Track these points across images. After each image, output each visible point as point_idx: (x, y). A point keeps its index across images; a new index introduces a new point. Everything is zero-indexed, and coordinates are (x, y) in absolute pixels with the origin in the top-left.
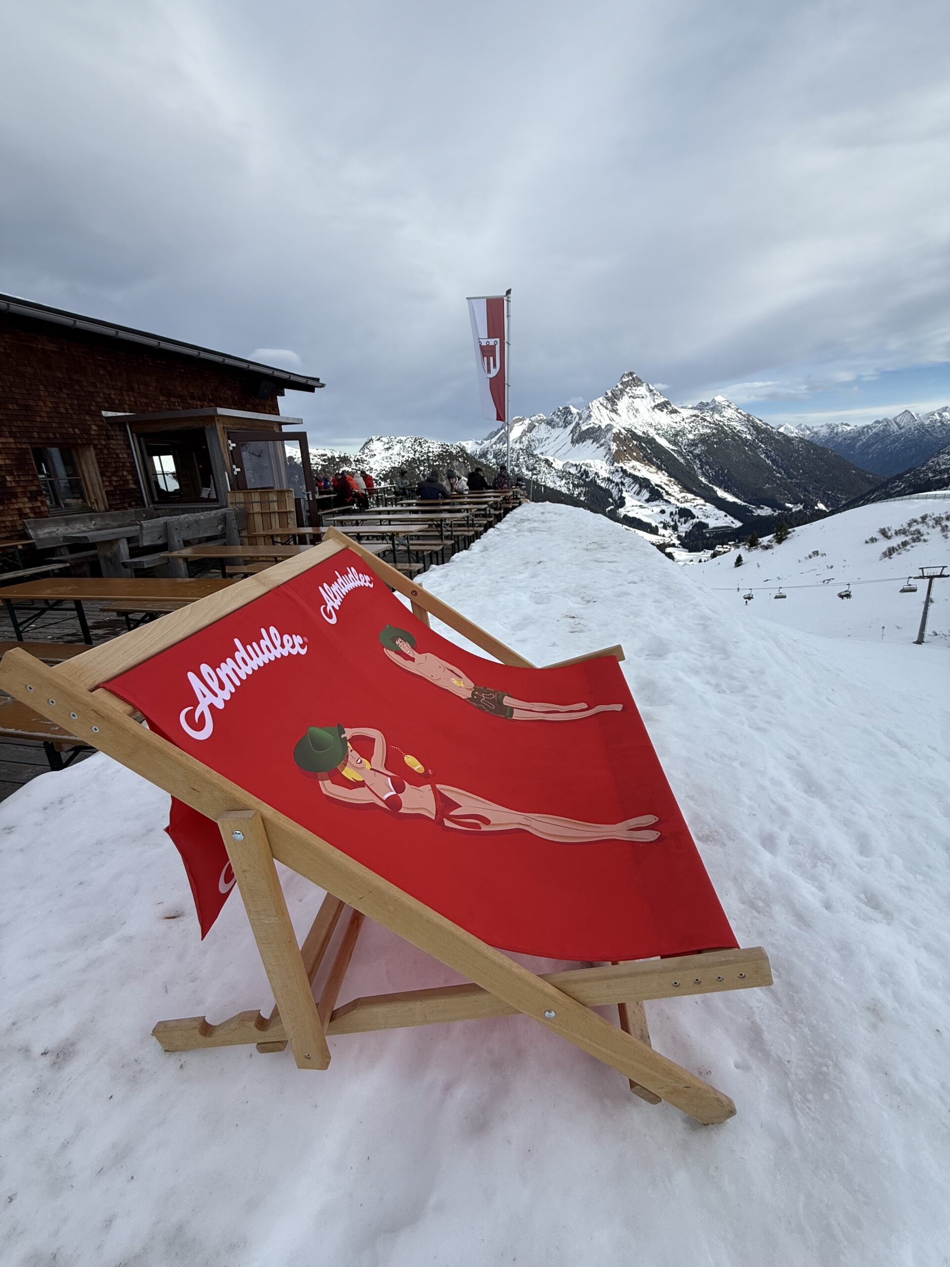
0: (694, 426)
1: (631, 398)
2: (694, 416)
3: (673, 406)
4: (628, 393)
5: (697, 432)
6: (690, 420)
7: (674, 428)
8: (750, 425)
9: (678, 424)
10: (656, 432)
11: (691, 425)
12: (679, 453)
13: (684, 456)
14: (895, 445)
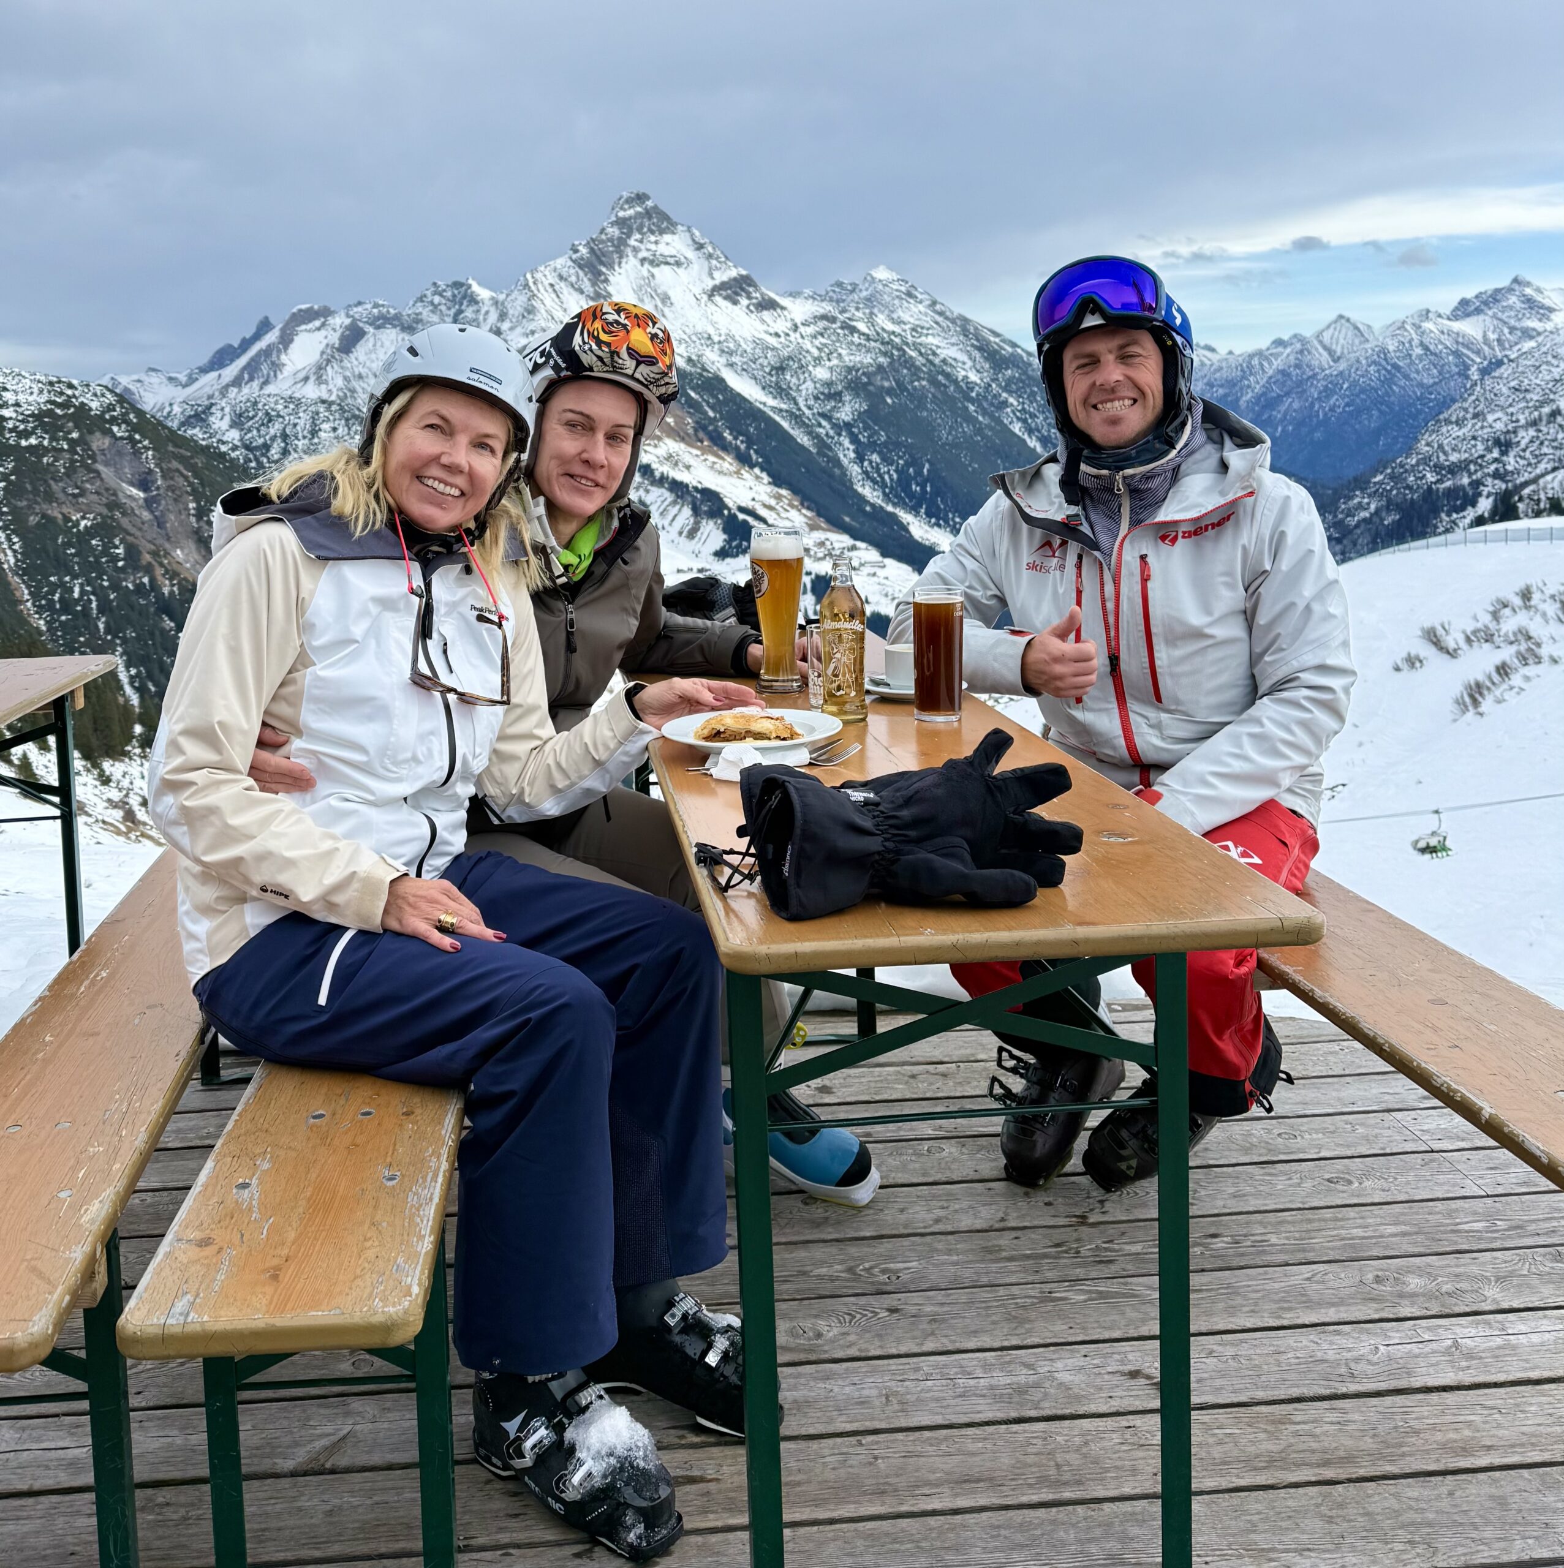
0: (825, 345)
1: (646, 265)
2: (824, 317)
3: (764, 290)
4: (636, 250)
5: (835, 362)
6: (811, 330)
7: (774, 349)
8: (973, 345)
9: (782, 339)
10: (723, 360)
11: (817, 343)
12: (797, 418)
13: (807, 426)
14: (1332, 402)
